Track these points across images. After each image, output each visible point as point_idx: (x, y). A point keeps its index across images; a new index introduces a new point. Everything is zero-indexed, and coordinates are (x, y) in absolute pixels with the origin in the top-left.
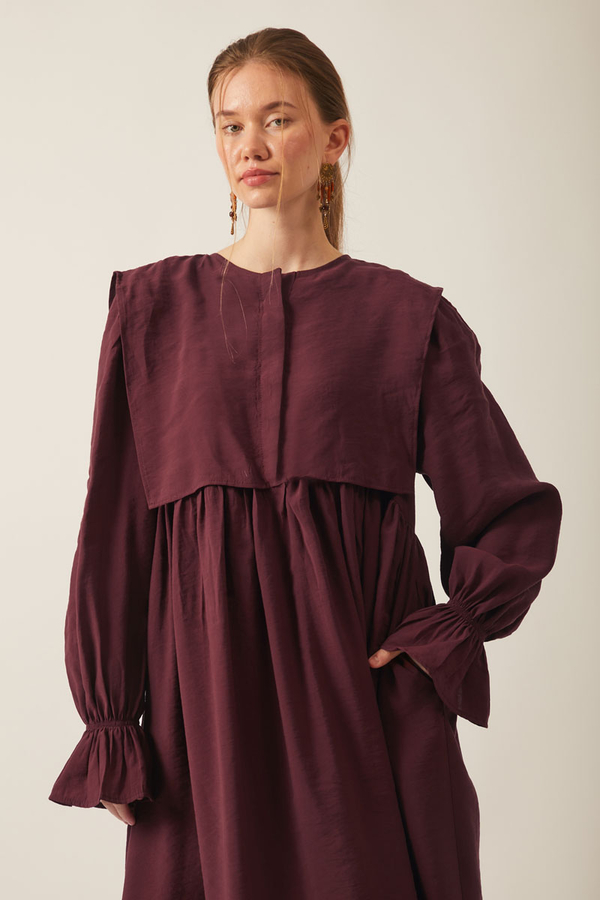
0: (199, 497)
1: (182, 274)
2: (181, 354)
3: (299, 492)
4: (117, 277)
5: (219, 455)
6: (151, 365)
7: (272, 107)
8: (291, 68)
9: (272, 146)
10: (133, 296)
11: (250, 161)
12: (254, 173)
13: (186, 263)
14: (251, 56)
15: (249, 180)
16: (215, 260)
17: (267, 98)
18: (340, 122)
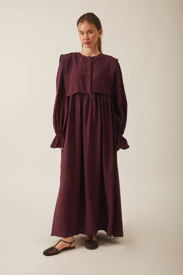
0: (76, 95)
1: (74, 55)
2: (73, 69)
3: (94, 95)
4: (62, 56)
5: (79, 88)
6: (68, 71)
7: (89, 30)
8: (92, 23)
9: (89, 37)
10: (65, 59)
11: (86, 40)
12: (87, 42)
13: (74, 54)
14: (85, 20)
15: (86, 43)
16: (79, 53)
17: (88, 29)
18: (101, 30)
